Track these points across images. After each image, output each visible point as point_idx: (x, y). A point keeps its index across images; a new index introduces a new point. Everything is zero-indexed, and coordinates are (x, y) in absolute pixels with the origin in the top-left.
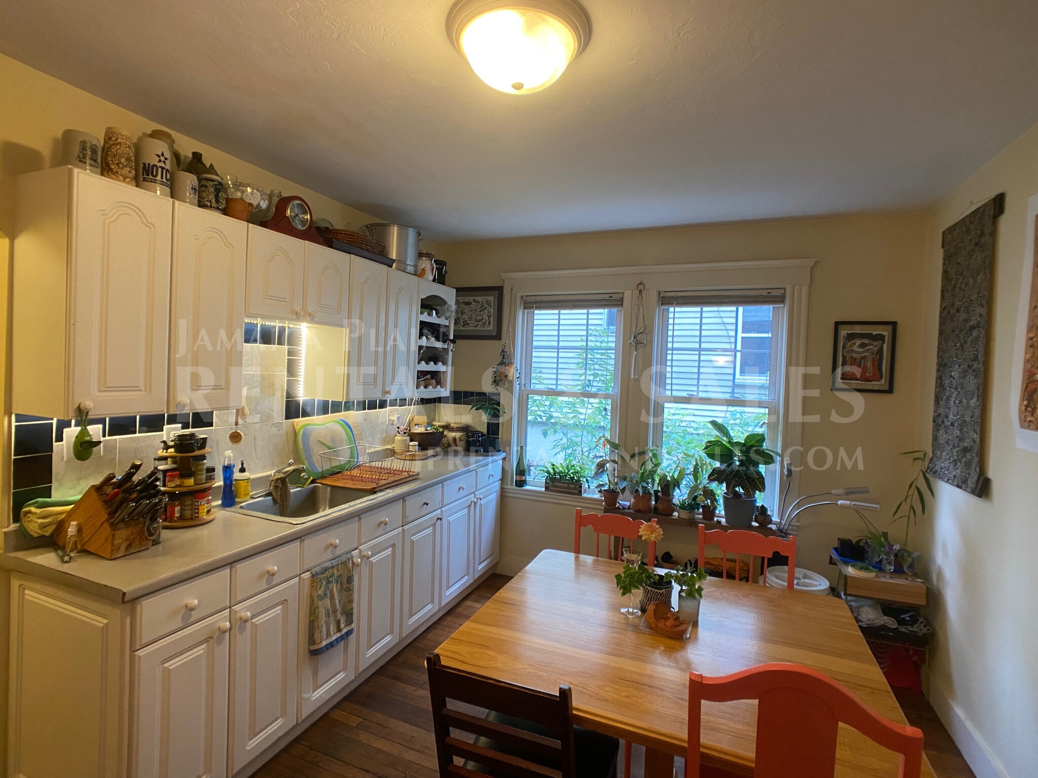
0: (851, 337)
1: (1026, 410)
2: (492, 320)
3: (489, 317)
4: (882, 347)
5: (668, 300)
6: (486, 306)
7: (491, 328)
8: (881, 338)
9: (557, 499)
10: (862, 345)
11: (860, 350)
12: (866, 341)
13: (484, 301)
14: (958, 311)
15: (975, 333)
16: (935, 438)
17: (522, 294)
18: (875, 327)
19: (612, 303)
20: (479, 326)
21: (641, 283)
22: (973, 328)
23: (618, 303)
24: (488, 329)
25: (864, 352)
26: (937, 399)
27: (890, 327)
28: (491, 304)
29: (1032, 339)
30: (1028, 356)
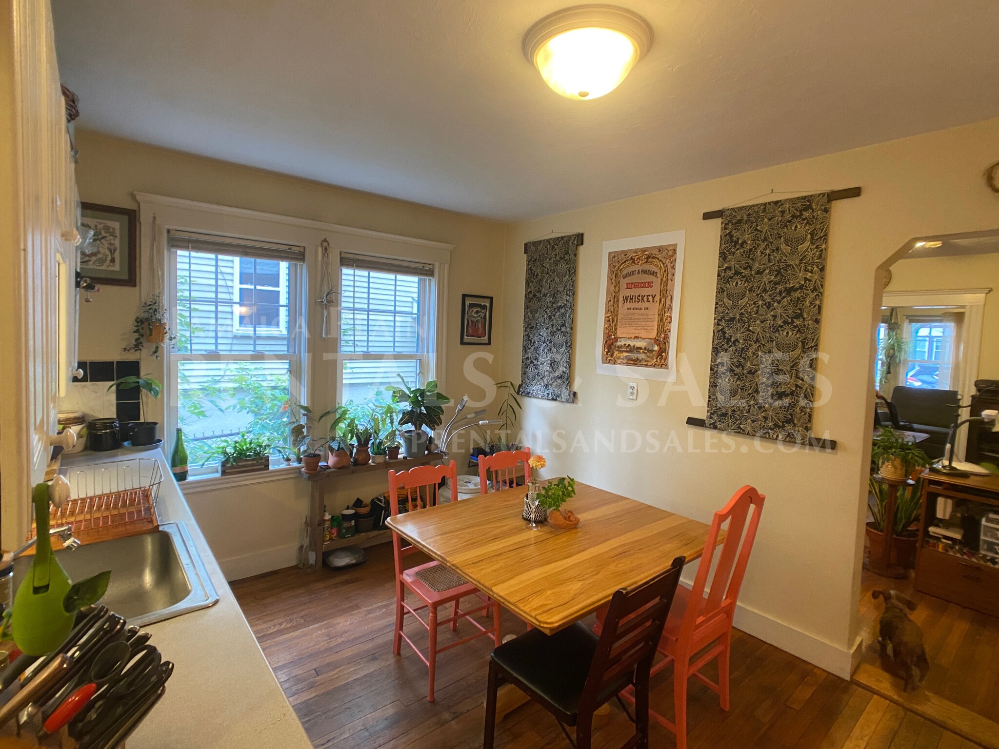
0: (472, 306)
1: (607, 354)
2: (117, 255)
3: (112, 251)
4: (486, 314)
5: (349, 261)
6: (104, 234)
7: (117, 267)
8: (484, 307)
9: (235, 482)
10: (477, 312)
11: (476, 315)
12: (479, 309)
13: (101, 226)
14: (545, 295)
15: (562, 311)
16: (524, 373)
17: (171, 227)
18: (482, 300)
19: (293, 256)
20: (90, 263)
21: (325, 240)
22: (560, 308)
23: (300, 257)
24: (111, 268)
25: (477, 317)
26: (525, 349)
27: (489, 300)
28: (114, 232)
29: (608, 317)
30: (606, 326)
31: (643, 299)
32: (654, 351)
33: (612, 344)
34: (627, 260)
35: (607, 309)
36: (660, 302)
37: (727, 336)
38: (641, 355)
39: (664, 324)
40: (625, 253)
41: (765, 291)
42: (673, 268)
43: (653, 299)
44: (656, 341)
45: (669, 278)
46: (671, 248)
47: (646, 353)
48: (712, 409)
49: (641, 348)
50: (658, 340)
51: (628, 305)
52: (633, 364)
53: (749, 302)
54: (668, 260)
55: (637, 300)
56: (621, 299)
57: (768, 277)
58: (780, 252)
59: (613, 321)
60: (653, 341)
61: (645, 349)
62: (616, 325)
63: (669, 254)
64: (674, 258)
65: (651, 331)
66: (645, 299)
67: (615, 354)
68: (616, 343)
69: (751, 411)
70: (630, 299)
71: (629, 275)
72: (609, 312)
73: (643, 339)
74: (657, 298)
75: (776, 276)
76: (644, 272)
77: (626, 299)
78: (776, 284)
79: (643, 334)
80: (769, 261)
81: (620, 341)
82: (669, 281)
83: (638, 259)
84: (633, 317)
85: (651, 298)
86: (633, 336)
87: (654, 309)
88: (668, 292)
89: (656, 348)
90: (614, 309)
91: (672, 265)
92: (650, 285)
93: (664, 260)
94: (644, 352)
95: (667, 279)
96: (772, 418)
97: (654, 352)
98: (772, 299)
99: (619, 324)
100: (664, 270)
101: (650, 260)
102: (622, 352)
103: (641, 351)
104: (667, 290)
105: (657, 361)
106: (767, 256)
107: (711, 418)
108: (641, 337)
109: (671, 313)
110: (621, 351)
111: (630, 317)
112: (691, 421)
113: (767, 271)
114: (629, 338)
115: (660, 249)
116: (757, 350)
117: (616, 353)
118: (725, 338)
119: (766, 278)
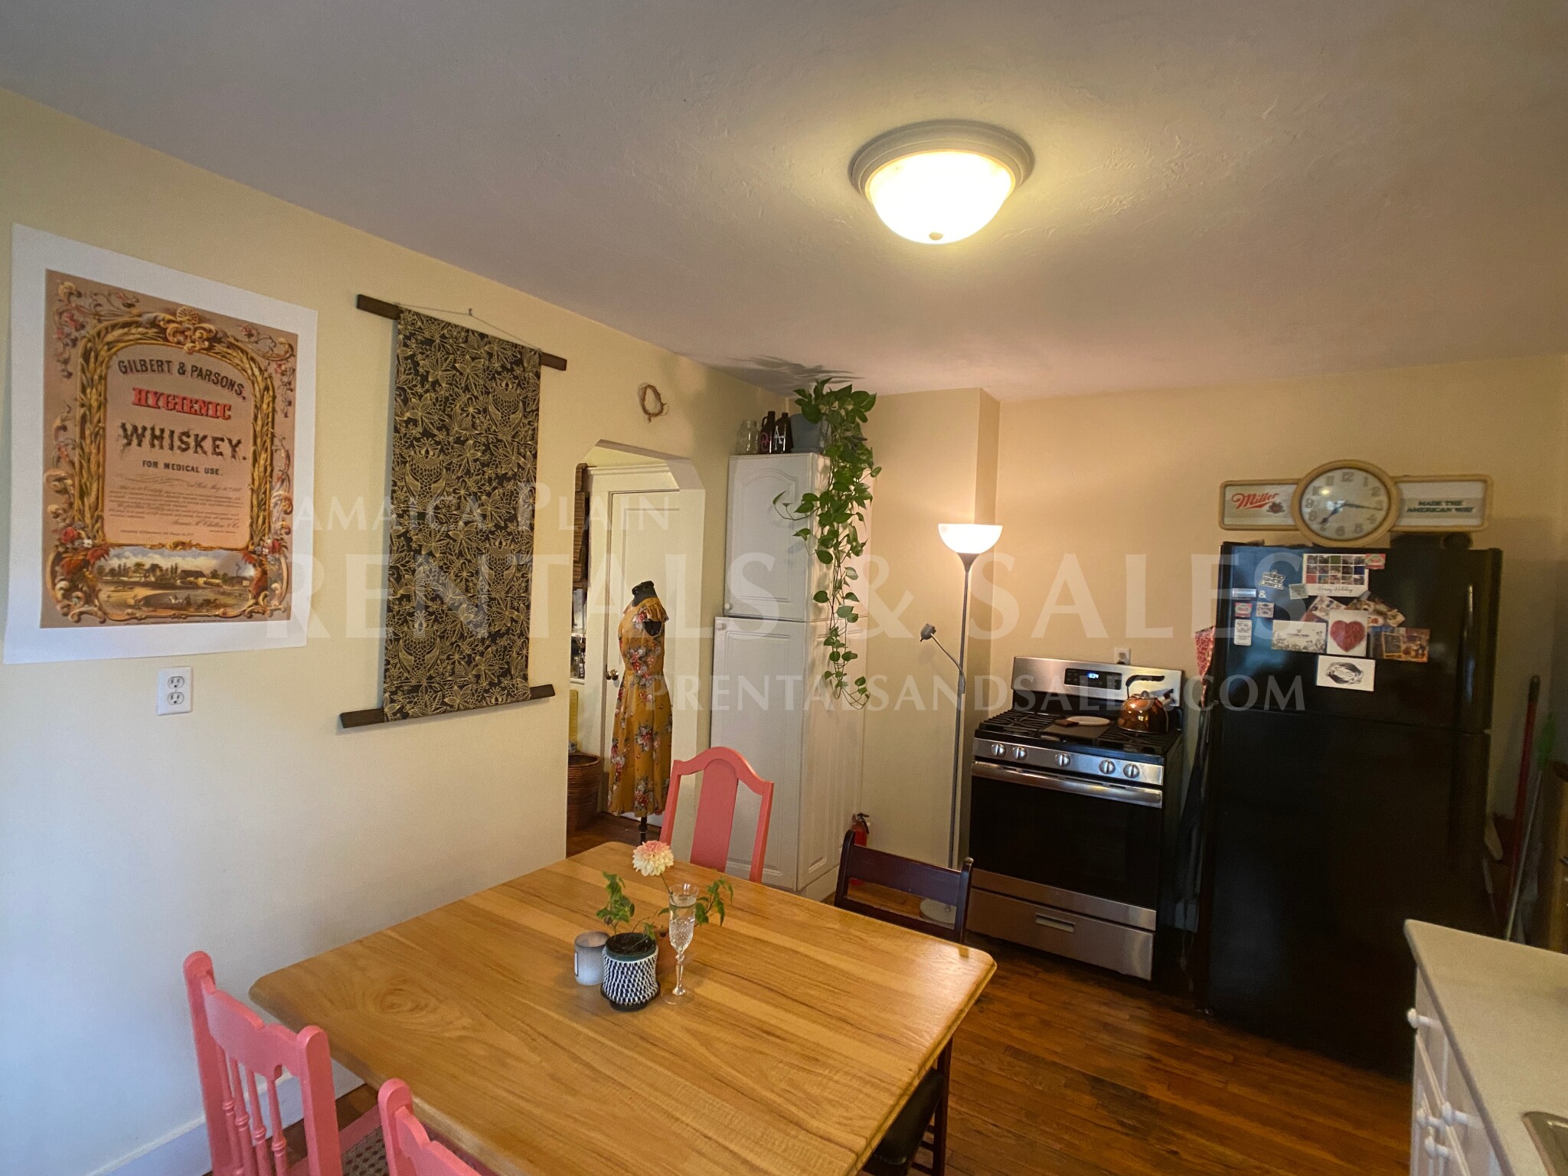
29: (60, 479)
30: (53, 508)
31: (198, 444)
32: (245, 578)
33: (86, 563)
34: (138, 325)
35: (55, 453)
36: (255, 460)
37: (414, 545)
38: (200, 591)
39: (270, 514)
40: (130, 301)
41: (468, 473)
42: (290, 386)
43: (234, 451)
44: (251, 555)
45: (277, 408)
46: (282, 340)
47: (218, 585)
48: (393, 684)
49: (199, 574)
50: (254, 552)
51: (141, 452)
52: (174, 617)
53: (447, 489)
54: (274, 365)
55: (177, 443)
56: (113, 430)
57: (472, 451)
58: (488, 417)
59: (83, 494)
60: (240, 555)
61: (214, 575)
62: (96, 507)
63: (276, 351)
64: (289, 365)
65: (231, 529)
66: (207, 445)
67: (103, 596)
68: (102, 562)
69: (456, 670)
70: (154, 436)
71: (144, 367)
72: (64, 463)
73: (206, 549)
74: (247, 449)
75: (484, 452)
76: (201, 373)
77: (133, 435)
78: (484, 465)
79: (202, 535)
80: (474, 426)
81: (118, 556)
82: (279, 417)
83: (176, 332)
84: (166, 488)
85: (225, 447)
86: (169, 541)
87: (239, 478)
88: (276, 441)
89: (251, 572)
90: (85, 456)
91: (285, 379)
92: (223, 412)
93: (263, 363)
94: (212, 584)
95: (274, 410)
96: (485, 673)
97: (245, 583)
98: (480, 488)
99: (108, 505)
100: (262, 386)
101: (218, 348)
102: (133, 585)
103: (201, 581)
104: (273, 436)
105: (257, 603)
106: (470, 417)
107: (392, 701)
108: (198, 545)
109: (290, 489)
110: (125, 584)
111: (158, 486)
112: (351, 720)
113: (471, 442)
114: (152, 547)
115: (252, 331)
116: (461, 570)
117: (105, 593)
118: (410, 549)
119: (471, 453)
